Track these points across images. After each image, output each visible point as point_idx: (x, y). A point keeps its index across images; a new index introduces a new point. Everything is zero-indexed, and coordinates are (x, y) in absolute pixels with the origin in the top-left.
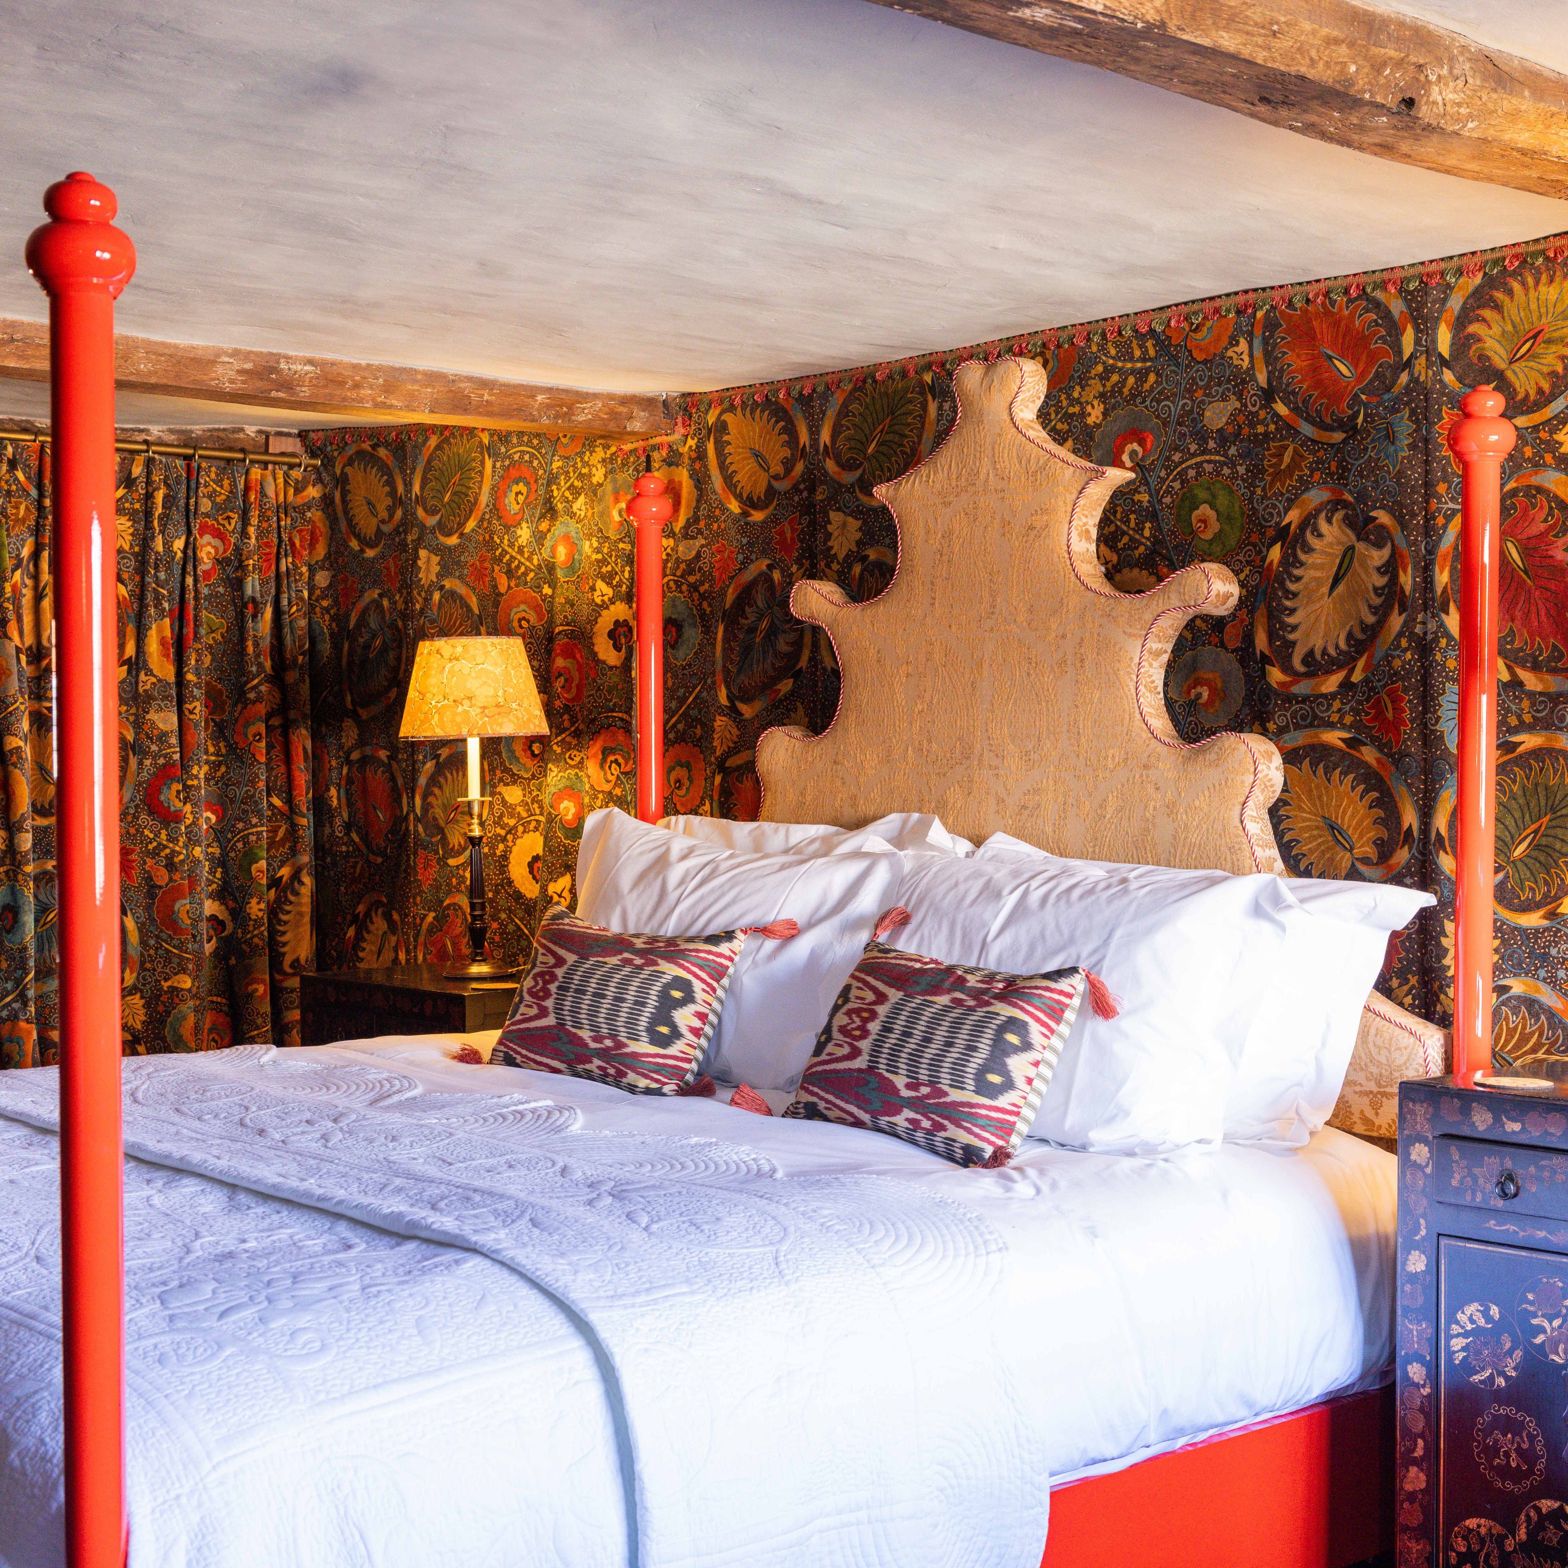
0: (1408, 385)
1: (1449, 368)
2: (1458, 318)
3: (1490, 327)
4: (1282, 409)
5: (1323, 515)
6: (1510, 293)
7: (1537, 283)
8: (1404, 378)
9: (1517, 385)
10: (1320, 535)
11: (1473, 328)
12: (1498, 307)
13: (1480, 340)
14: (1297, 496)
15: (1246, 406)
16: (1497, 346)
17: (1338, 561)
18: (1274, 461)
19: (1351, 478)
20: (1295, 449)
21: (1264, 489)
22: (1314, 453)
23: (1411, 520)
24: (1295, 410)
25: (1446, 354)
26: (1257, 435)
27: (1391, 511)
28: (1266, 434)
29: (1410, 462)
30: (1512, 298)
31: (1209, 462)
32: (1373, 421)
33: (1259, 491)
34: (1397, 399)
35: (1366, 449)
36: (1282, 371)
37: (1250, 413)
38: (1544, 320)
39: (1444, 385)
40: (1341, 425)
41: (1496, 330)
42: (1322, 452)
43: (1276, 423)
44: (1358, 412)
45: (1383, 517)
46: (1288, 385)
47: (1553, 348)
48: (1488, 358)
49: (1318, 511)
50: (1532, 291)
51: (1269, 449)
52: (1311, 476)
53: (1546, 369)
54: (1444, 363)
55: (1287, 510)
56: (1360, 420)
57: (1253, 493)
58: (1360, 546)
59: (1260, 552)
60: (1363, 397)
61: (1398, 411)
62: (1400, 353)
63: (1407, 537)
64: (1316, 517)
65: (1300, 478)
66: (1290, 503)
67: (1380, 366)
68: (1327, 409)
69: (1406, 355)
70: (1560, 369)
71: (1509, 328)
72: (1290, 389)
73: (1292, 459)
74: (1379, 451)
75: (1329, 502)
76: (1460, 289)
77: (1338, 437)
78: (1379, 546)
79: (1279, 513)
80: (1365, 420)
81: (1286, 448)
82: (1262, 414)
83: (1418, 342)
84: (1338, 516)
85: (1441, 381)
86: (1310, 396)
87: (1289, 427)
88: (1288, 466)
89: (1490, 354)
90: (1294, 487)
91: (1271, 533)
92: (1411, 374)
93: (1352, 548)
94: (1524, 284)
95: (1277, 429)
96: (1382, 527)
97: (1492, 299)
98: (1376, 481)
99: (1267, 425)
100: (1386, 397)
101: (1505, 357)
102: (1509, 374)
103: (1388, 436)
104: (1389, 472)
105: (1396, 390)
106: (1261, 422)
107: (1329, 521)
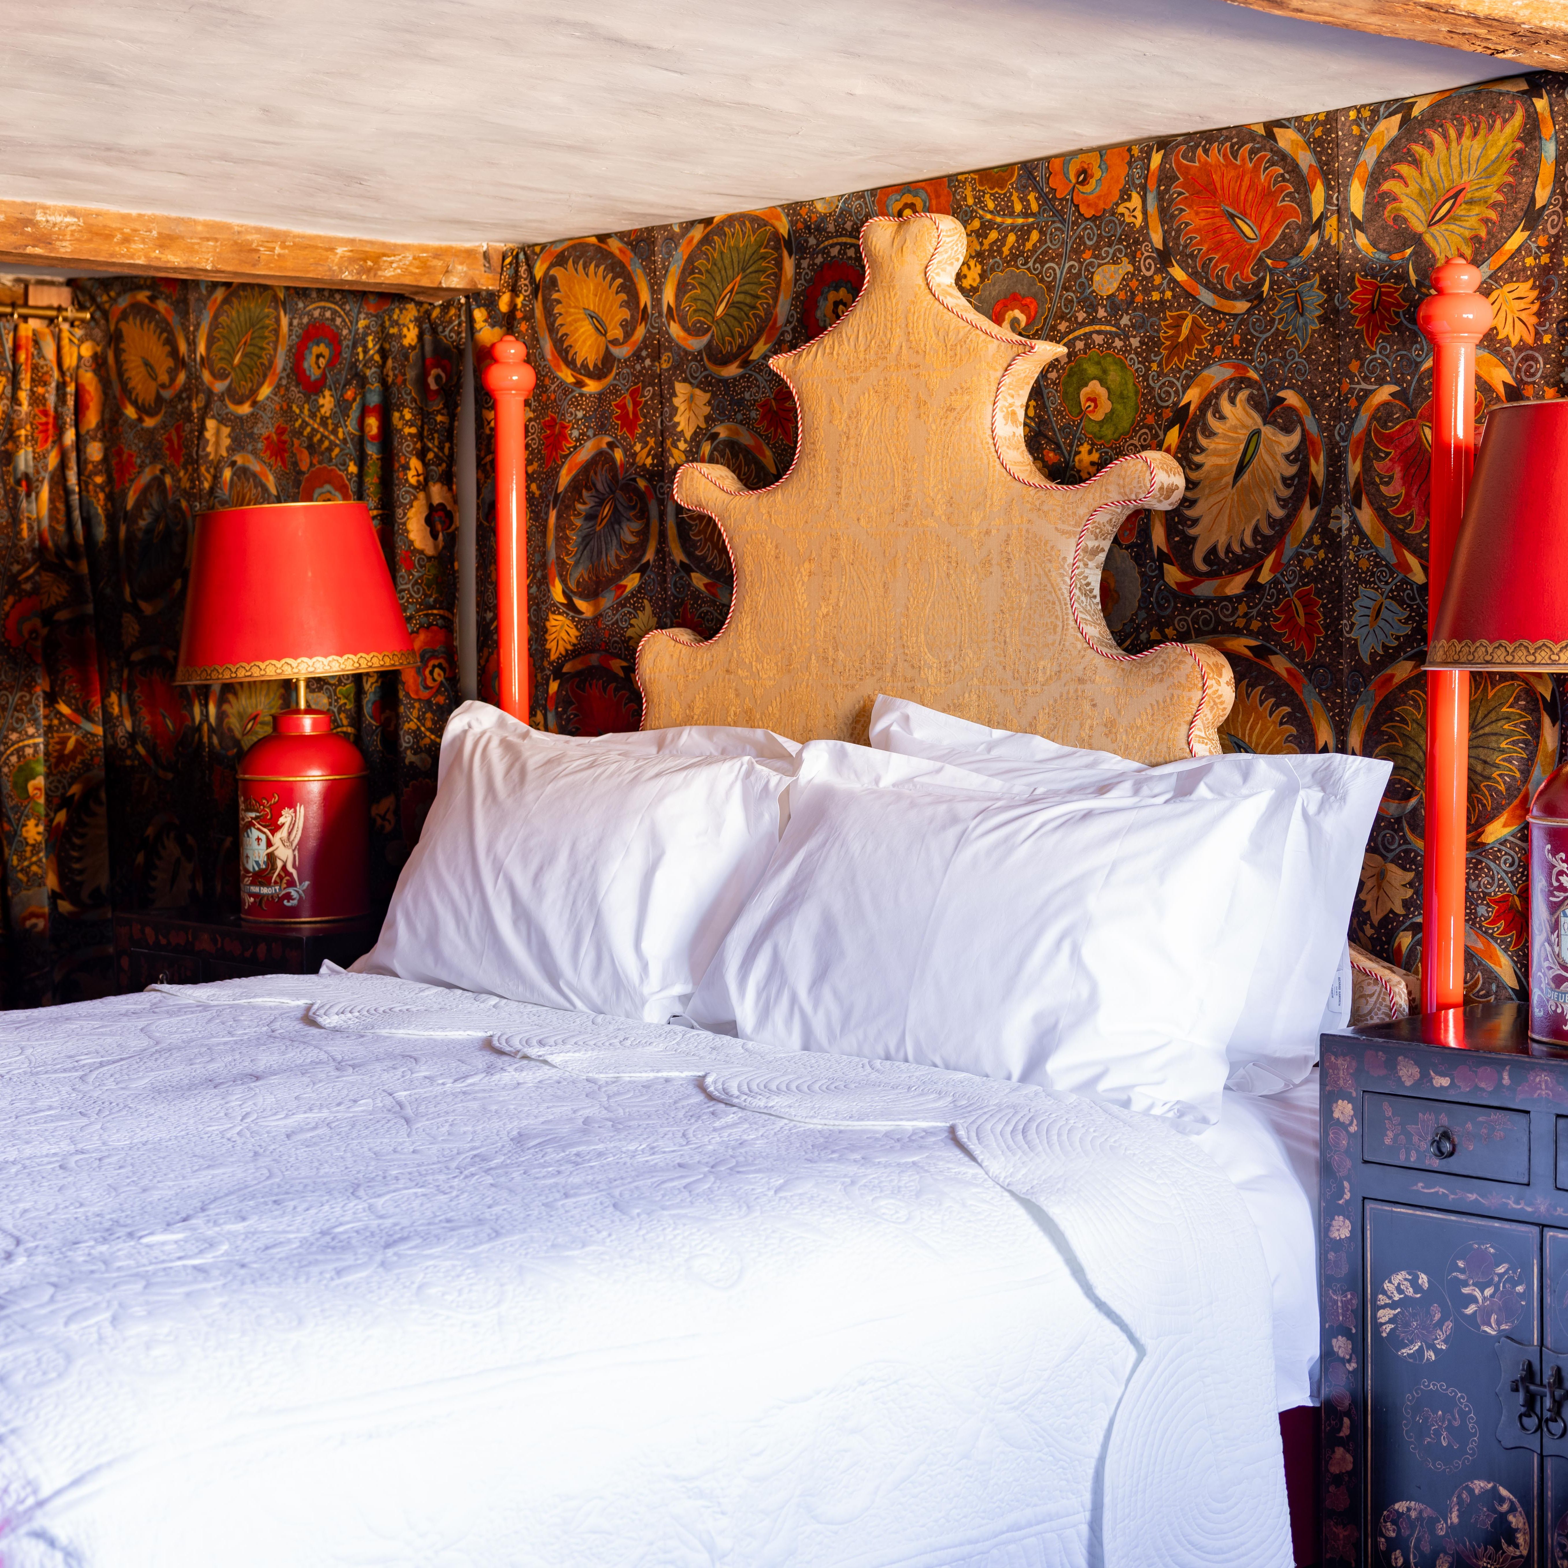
0: (1318, 249)
1: (1362, 230)
2: (1373, 173)
3: (1407, 185)
4: (1178, 273)
5: (1225, 394)
6: (1430, 146)
7: (1460, 135)
8: (1313, 241)
9: (1437, 251)
10: (1222, 418)
11: (1386, 186)
12: (1416, 163)
13: (1395, 199)
14: (1197, 373)
15: (1140, 270)
16: (1414, 206)
17: (1242, 447)
18: (1171, 332)
19: (1257, 353)
20: (1194, 320)
21: (1160, 365)
22: (1215, 324)
23: (1323, 401)
24: (1194, 275)
25: (1359, 216)
26: (1151, 303)
27: (1300, 391)
28: (1162, 302)
29: (1321, 336)
30: (1432, 153)
31: (1099, 332)
32: (1280, 289)
33: (1154, 366)
34: (1306, 265)
35: (1272, 321)
36: (1179, 231)
37: (1145, 278)
38: (1465, 178)
39: (1357, 251)
40: (1245, 293)
41: (1413, 188)
42: (1223, 325)
43: (1173, 290)
44: (1263, 279)
45: (1291, 398)
46: (1186, 246)
47: (1476, 210)
48: (1405, 220)
49: (1220, 390)
50: (1454, 144)
51: (1165, 319)
52: (1212, 350)
53: (1467, 234)
54: (1358, 225)
55: (1185, 388)
56: (1266, 288)
57: (1148, 369)
58: (1267, 431)
59: (1156, 435)
60: (1269, 262)
61: (1308, 278)
62: (1309, 212)
63: (1318, 421)
64: (1217, 396)
65: (1200, 353)
66: (1189, 381)
67: (1287, 227)
68: (1230, 274)
69: (1315, 217)
70: (1483, 233)
71: (1427, 185)
72: (1188, 251)
73: (1191, 330)
74: (1288, 324)
75: (1231, 380)
76: (1374, 140)
77: (1242, 306)
78: (1287, 430)
79: (1177, 392)
80: (1271, 288)
81: (1183, 318)
82: (1158, 279)
83: (1328, 200)
84: (1243, 395)
85: (1354, 245)
86: (1211, 260)
87: (1188, 295)
88: (1187, 338)
89: (1407, 215)
90: (1193, 362)
91: (1168, 414)
92: (1321, 237)
93: (1257, 432)
94: (1445, 136)
95: (1174, 296)
96: (1291, 409)
97: (1409, 153)
98: (1284, 358)
99: (1163, 292)
100: (1294, 262)
101: (1423, 218)
102: (1427, 238)
103: (1296, 306)
104: (1297, 347)
105: (1305, 254)
106: (1157, 288)
107: (1232, 401)
